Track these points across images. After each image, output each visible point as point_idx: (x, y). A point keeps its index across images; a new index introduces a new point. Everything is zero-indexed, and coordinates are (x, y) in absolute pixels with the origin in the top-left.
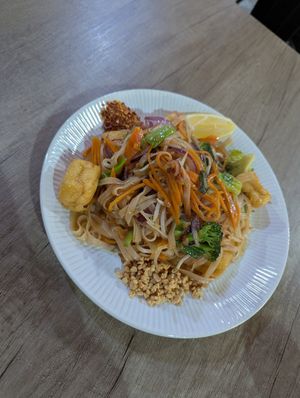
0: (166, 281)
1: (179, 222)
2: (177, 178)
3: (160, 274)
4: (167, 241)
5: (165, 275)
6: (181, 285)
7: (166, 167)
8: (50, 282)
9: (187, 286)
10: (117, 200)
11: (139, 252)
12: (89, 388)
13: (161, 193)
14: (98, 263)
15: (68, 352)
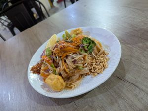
0: (100, 61)
1: (79, 50)
2: (64, 48)
3: (96, 62)
4: (85, 56)
5: (97, 61)
6: (102, 57)
7: (59, 49)
8: (90, 104)
9: (103, 56)
10: (65, 69)
11: (86, 67)
12: (136, 96)
13: (68, 54)
14: (87, 83)
15: (120, 102)
